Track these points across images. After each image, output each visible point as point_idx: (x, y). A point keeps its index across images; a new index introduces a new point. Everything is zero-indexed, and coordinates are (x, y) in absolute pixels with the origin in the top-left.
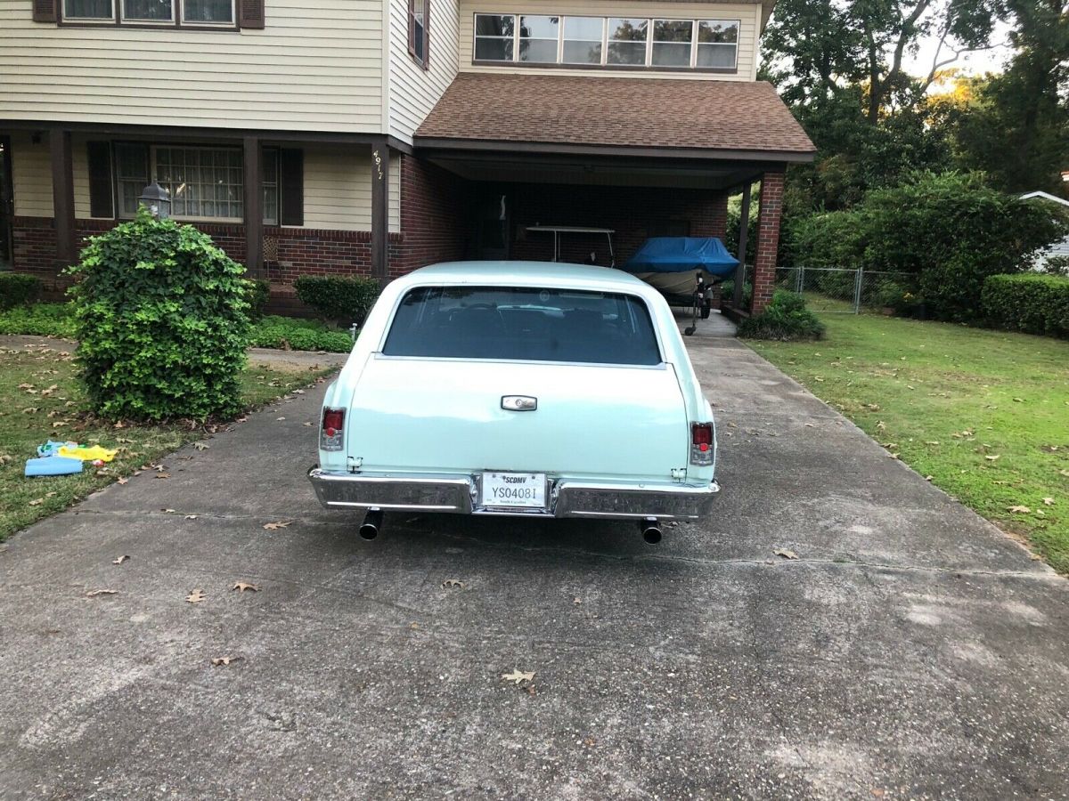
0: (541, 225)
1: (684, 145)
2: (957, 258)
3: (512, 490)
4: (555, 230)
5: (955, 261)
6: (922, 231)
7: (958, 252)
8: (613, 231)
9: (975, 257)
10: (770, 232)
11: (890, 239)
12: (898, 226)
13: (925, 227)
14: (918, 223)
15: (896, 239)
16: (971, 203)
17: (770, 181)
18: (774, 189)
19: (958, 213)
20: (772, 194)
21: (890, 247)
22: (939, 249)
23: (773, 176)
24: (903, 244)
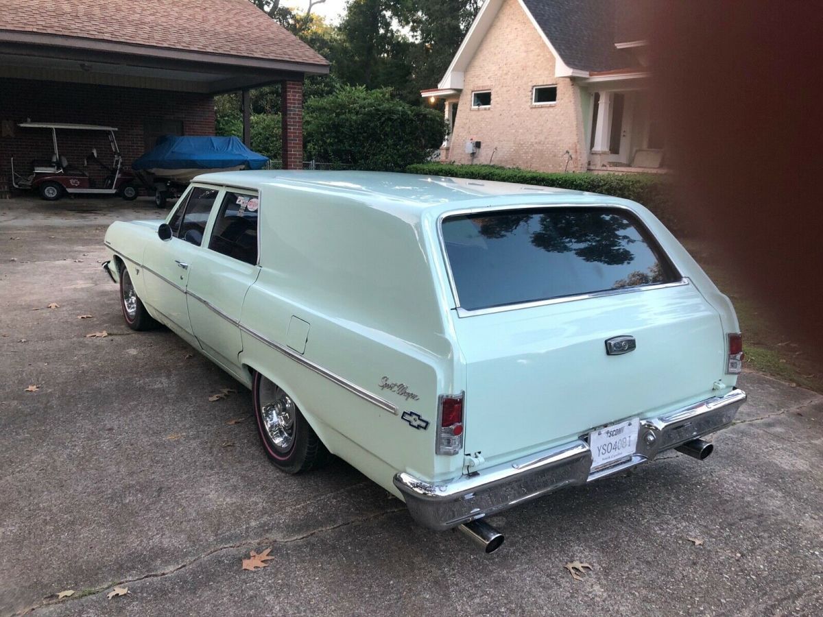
0: (33, 121)
1: (220, 51)
2: (386, 152)
3: (613, 443)
4: (53, 126)
5: (384, 155)
6: (356, 131)
7: (386, 148)
8: (116, 129)
9: (398, 152)
10: (295, 133)
11: (330, 137)
12: (336, 127)
13: (358, 129)
14: (352, 126)
15: (334, 137)
16: (391, 112)
17: (291, 88)
18: (295, 96)
19: (383, 119)
20: (294, 100)
21: (331, 144)
22: (371, 145)
23: (293, 84)
24: (341, 141)
